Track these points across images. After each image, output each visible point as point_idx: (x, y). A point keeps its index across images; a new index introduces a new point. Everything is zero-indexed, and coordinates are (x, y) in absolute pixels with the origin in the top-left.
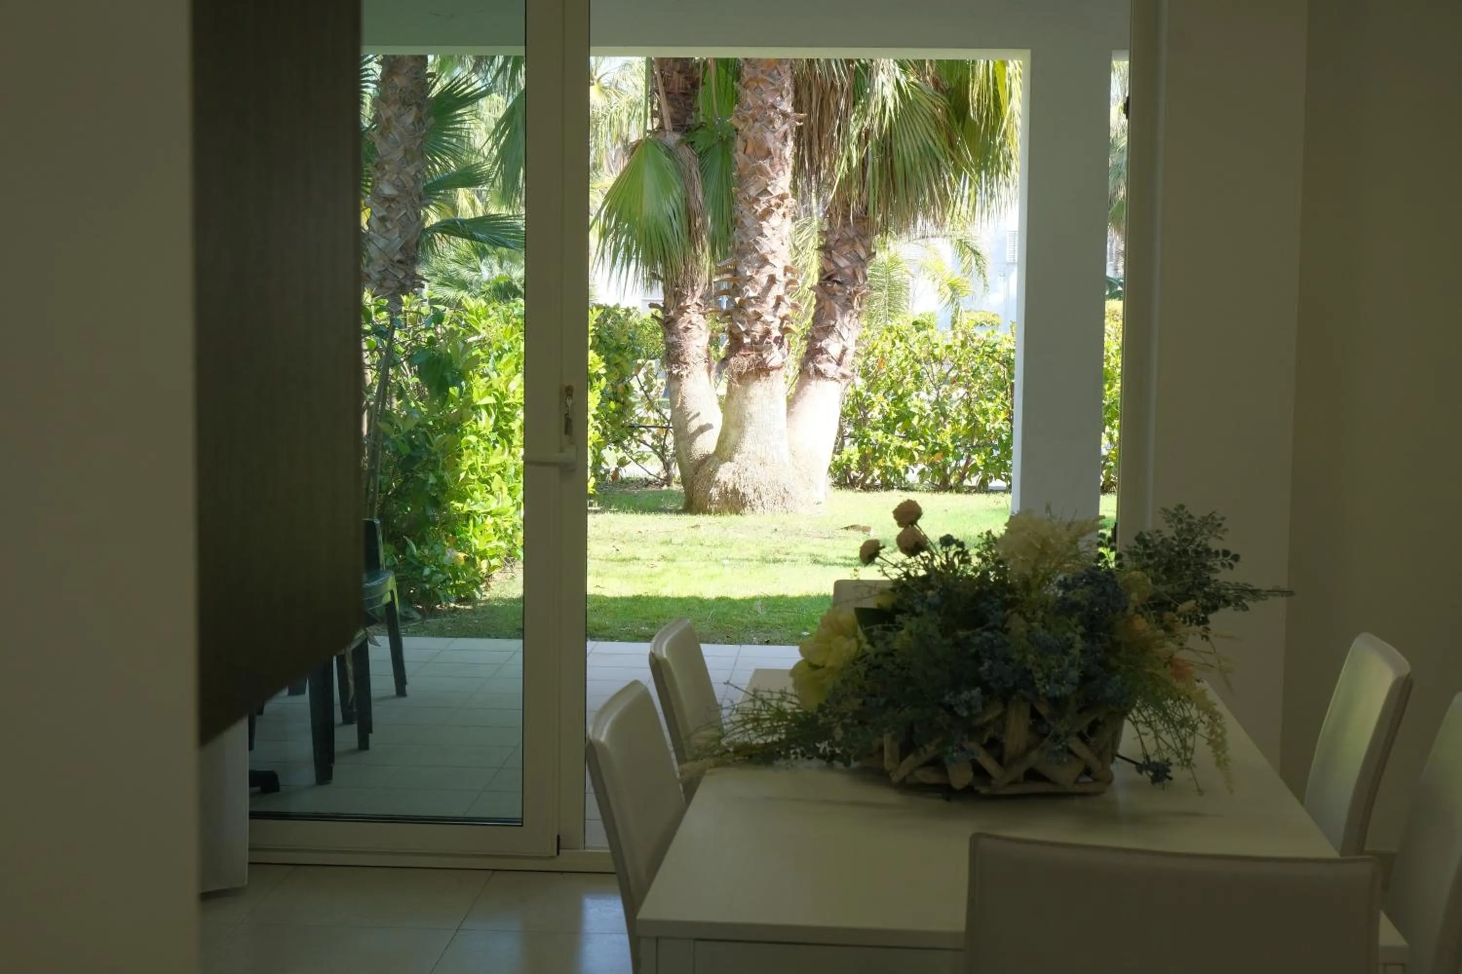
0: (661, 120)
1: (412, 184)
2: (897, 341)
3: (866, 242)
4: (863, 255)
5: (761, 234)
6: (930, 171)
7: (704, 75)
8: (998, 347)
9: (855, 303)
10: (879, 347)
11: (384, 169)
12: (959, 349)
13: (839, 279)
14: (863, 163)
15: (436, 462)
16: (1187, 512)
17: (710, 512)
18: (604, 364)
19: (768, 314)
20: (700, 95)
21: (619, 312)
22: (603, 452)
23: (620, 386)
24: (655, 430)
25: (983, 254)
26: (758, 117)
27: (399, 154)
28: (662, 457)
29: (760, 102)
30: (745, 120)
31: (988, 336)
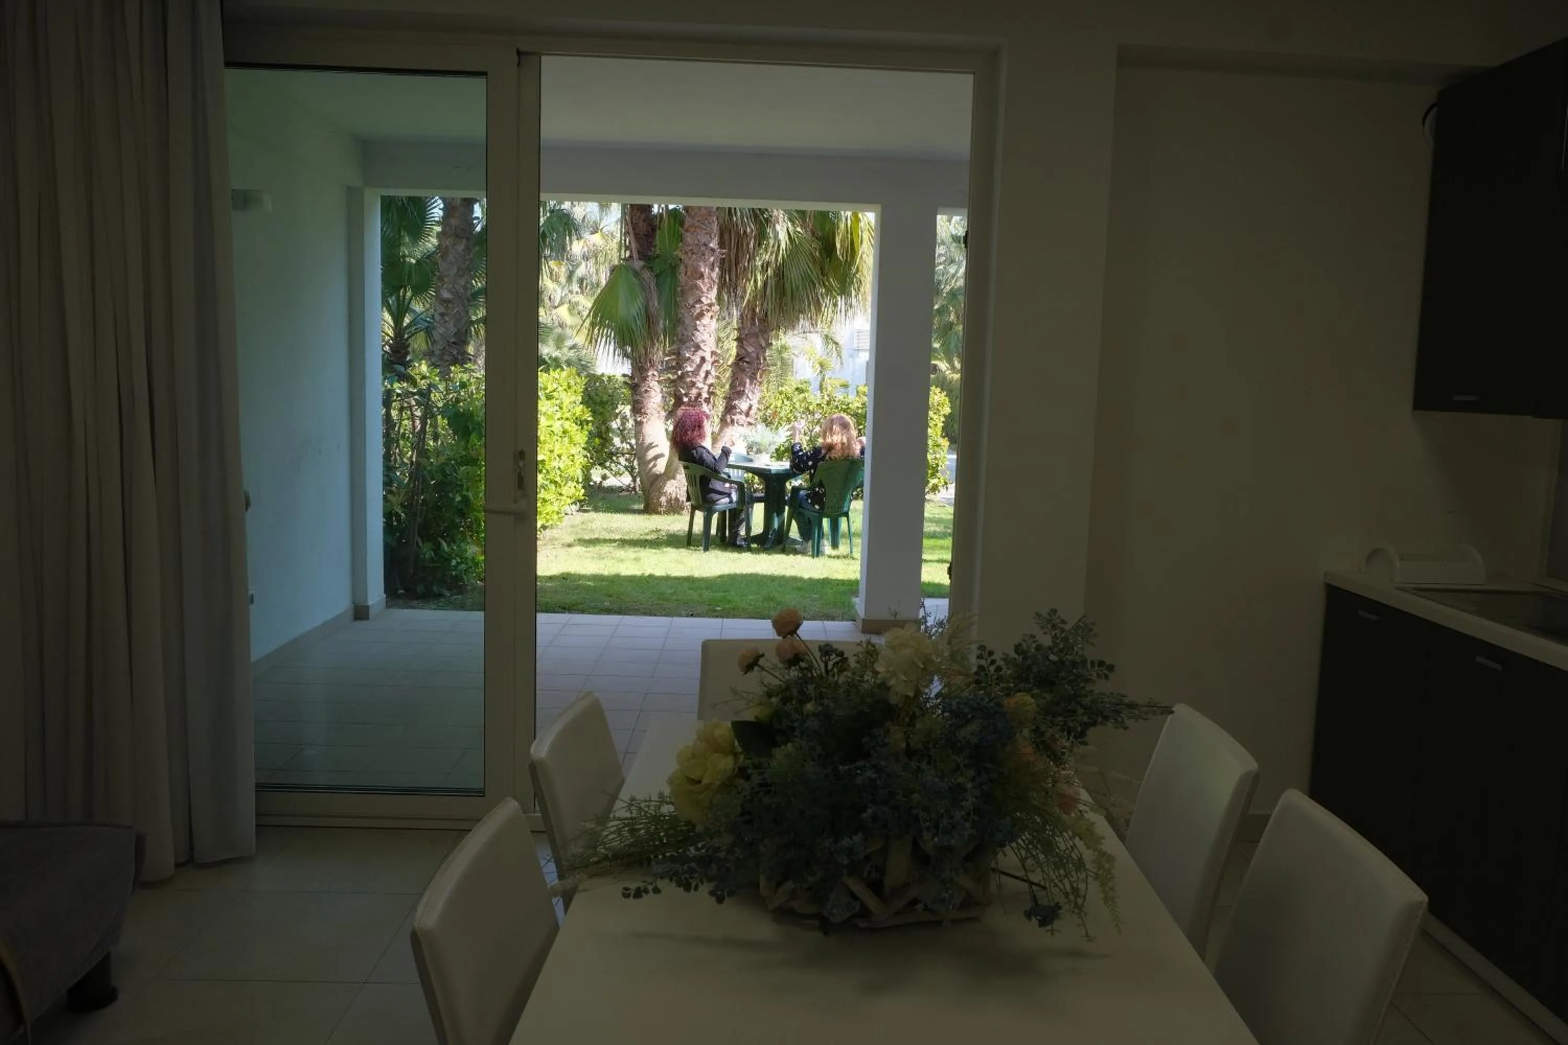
0: (631, 252)
1: (462, 290)
2: (785, 400)
3: (766, 336)
4: (764, 345)
5: (696, 330)
6: (808, 288)
7: (660, 224)
8: (850, 405)
9: (758, 376)
10: (774, 404)
11: (444, 280)
12: (825, 407)
13: (748, 360)
14: (765, 284)
15: (461, 486)
16: (1059, 618)
17: (659, 513)
18: (590, 414)
19: (700, 382)
20: (657, 237)
21: (604, 378)
22: (591, 471)
23: (603, 428)
24: (627, 456)
25: (840, 343)
26: (695, 251)
27: (453, 271)
28: (631, 473)
29: (696, 242)
30: (686, 253)
31: (844, 398)
